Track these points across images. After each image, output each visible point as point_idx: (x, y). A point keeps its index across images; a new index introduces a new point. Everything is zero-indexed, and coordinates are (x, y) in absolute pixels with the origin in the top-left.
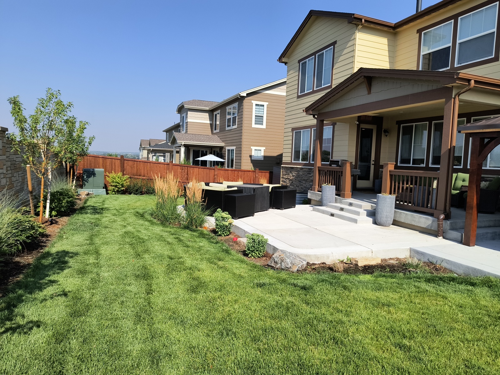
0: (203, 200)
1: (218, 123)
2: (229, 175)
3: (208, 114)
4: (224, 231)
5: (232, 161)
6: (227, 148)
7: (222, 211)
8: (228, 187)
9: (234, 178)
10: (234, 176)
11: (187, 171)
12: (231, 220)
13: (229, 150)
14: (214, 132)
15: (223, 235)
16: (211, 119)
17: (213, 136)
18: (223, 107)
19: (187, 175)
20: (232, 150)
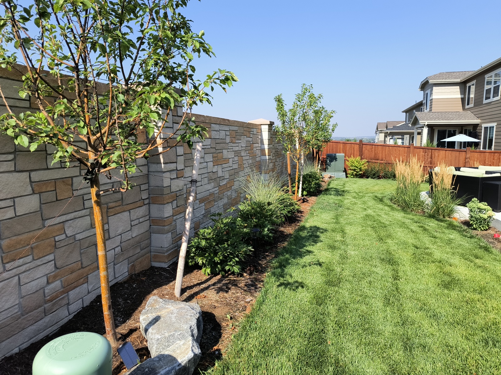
0: (454, 187)
1: (472, 96)
2: (487, 158)
3: (458, 87)
4: (480, 225)
5: (491, 141)
6: (484, 125)
7: (478, 201)
8: (487, 173)
9: (493, 162)
10: (494, 159)
11: (431, 154)
12: (491, 213)
13: (486, 128)
14: (467, 107)
15: (480, 230)
16: (463, 92)
17: (465, 112)
18: (479, 76)
19: (431, 158)
20: (490, 128)
